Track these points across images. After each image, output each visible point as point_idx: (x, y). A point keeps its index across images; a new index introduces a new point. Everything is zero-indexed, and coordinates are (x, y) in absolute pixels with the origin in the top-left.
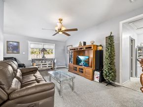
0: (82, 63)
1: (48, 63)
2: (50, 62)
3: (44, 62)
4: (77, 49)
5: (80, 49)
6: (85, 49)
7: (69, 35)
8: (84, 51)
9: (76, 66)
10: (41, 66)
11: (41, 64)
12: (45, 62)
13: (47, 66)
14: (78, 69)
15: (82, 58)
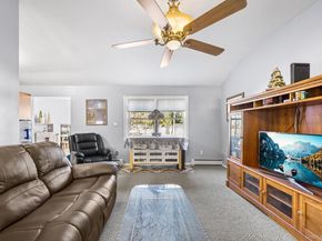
0: (287, 168)
1: (164, 150)
2: (169, 150)
3: (153, 146)
4: (260, 103)
5: (276, 100)
6: (301, 97)
7: (215, 51)
8: (297, 110)
9: (254, 172)
10: (148, 157)
11: (148, 152)
12: (157, 148)
13: (164, 157)
14: (262, 188)
15: (284, 141)
